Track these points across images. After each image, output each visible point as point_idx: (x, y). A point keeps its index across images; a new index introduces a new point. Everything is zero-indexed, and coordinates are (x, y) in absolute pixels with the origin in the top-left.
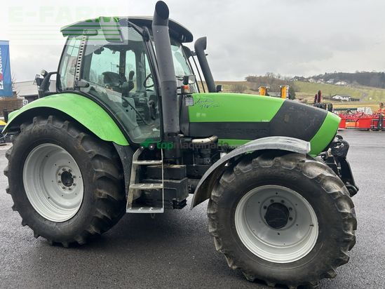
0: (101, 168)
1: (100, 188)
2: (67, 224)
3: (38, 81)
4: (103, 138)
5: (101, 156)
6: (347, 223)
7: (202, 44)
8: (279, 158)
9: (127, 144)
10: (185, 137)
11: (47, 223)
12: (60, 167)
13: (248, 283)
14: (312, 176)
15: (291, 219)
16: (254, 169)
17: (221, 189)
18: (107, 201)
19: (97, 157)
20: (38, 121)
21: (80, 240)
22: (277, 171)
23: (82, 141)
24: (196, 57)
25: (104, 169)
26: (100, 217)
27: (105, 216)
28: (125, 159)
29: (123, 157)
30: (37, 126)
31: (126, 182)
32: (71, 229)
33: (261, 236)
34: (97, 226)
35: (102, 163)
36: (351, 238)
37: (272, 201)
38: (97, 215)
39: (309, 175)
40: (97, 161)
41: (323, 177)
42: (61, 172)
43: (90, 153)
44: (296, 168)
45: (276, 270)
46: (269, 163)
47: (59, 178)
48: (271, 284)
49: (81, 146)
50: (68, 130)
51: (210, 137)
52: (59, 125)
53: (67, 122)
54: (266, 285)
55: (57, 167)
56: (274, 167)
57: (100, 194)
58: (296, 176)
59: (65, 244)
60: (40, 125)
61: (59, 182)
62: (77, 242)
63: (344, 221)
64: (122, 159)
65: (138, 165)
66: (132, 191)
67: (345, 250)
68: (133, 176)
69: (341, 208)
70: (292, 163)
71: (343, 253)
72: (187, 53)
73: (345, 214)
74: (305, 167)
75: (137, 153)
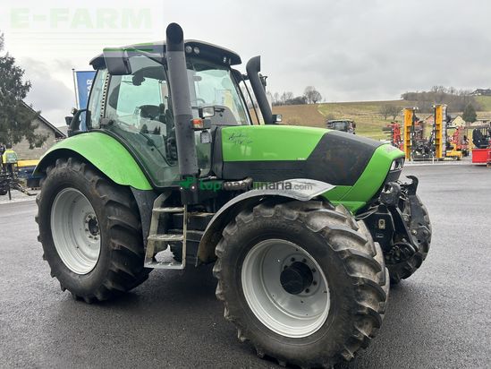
0: (115, 216)
1: (114, 239)
2: (88, 277)
3: (68, 120)
4: (118, 180)
5: (115, 202)
6: (359, 290)
7: (255, 65)
8: (280, 206)
9: (151, 188)
10: (218, 179)
11: (71, 275)
12: (87, 214)
13: (258, 359)
14: (316, 229)
15: (315, 283)
16: (255, 219)
17: (225, 243)
18: (122, 252)
19: (111, 203)
20: (61, 163)
21: (99, 296)
22: (278, 221)
23: (97, 186)
24: (248, 82)
25: (119, 216)
26: (115, 270)
27: (120, 270)
28: (143, 206)
29: (141, 203)
30: (60, 169)
31: (144, 232)
32: (91, 283)
33: (282, 303)
34: (113, 281)
35: (117, 210)
36: (365, 311)
37: (293, 259)
38: (111, 268)
39: (312, 227)
40: (112, 208)
41: (328, 231)
42: (88, 219)
43: (104, 198)
44: (298, 218)
45: (285, 345)
46: (270, 212)
47: (87, 226)
48: (282, 363)
49: (96, 191)
50: (84, 174)
51: (245, 179)
52: (77, 167)
53: (83, 164)
54: (278, 363)
55: (84, 214)
56: (275, 217)
57: (114, 245)
58: (298, 228)
59: (87, 300)
60: (61, 168)
61: (87, 230)
62: (96, 298)
63: (356, 287)
64: (140, 206)
65: (160, 212)
66: (152, 243)
67: (360, 326)
68: (154, 225)
69: (352, 270)
70: (295, 212)
71: (357, 330)
72: (237, 77)
73: (356, 279)
74: (308, 218)
75: (160, 198)
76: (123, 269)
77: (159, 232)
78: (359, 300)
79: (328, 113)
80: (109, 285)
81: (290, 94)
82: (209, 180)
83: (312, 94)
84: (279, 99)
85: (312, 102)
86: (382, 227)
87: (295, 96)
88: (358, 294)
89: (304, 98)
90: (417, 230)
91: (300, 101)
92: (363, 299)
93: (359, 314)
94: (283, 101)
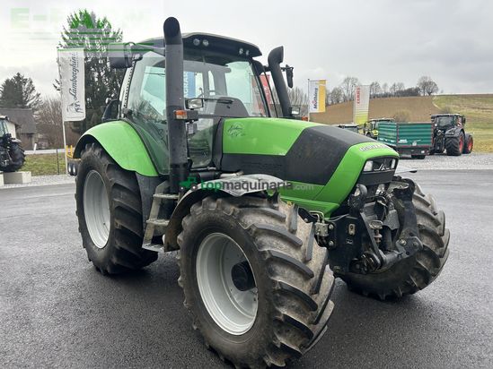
0: (120, 198)
1: (117, 219)
2: (103, 251)
4: (125, 166)
5: (124, 188)
7: (277, 55)
9: (156, 175)
14: (246, 226)
18: (122, 232)
19: (117, 186)
20: (88, 148)
21: (108, 269)
22: (218, 216)
23: (108, 169)
25: (123, 199)
26: (117, 248)
28: (145, 191)
29: (144, 188)
30: (87, 152)
33: (239, 298)
35: (121, 193)
39: (244, 224)
40: (117, 191)
41: (254, 229)
43: (111, 182)
44: (233, 214)
49: (106, 175)
50: (101, 158)
52: (97, 152)
53: (100, 150)
56: (216, 211)
57: (117, 224)
60: (89, 152)
63: (275, 292)
64: (142, 190)
65: (162, 199)
66: (152, 226)
67: (279, 333)
68: (155, 209)
69: (273, 273)
70: (233, 208)
71: (275, 336)
72: (258, 68)
73: (274, 283)
74: (241, 214)
75: (163, 185)
76: (126, 247)
77: (160, 217)
78: (278, 305)
79: (444, 105)
80: (115, 260)
81: (401, 85)
82: (207, 171)
83: (428, 86)
84: (388, 90)
85: (426, 94)
86: (352, 232)
87: (406, 88)
88: (277, 299)
89: (417, 90)
90: (407, 240)
91: (412, 93)
92: (281, 305)
93: (276, 320)
94: (393, 92)
